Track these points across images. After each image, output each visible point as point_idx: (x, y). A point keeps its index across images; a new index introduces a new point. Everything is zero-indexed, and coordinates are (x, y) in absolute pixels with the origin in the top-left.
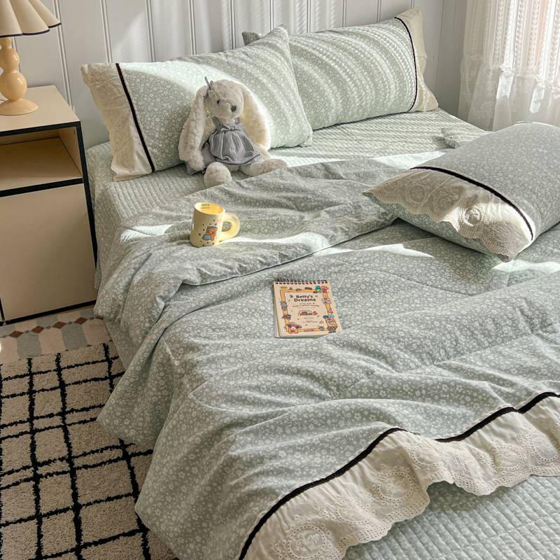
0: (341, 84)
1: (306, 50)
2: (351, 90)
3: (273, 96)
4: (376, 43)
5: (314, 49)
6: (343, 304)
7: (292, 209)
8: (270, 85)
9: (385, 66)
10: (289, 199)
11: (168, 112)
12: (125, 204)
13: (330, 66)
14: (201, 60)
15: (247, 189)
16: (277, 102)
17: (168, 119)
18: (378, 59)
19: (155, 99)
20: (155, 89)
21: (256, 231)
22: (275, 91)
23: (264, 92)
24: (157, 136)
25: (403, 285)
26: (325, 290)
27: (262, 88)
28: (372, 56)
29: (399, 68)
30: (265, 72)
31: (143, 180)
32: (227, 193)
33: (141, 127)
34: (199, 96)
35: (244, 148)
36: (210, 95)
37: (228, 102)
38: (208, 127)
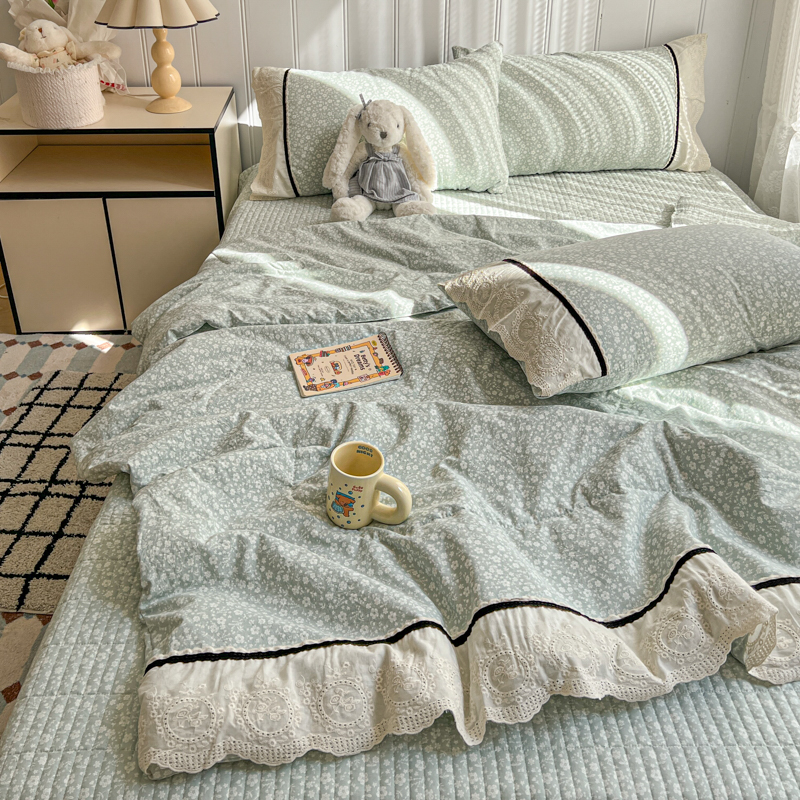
1: (525, 74)
4: (623, 74)
7: (403, 264)
10: (403, 253)
11: (322, 130)
12: (240, 226)
15: (366, 232)
17: (319, 139)
18: (622, 92)
19: (311, 113)
20: (314, 102)
23: (444, 121)
24: (304, 156)
28: (614, 87)
30: (454, 93)
31: (281, 203)
33: (289, 143)
34: (350, 116)
35: (397, 184)
36: (362, 117)
37: (378, 126)
38: (358, 154)
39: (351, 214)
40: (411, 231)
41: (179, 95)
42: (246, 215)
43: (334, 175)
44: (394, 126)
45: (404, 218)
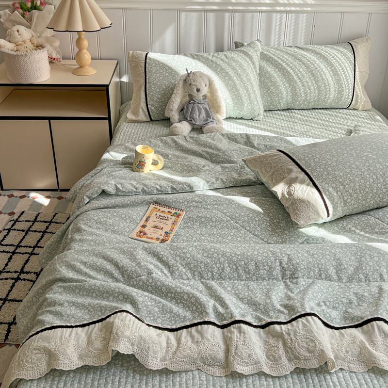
0: (292, 83)
1: (272, 58)
2: (299, 88)
3: (236, 85)
4: (325, 59)
5: (278, 58)
6: (184, 227)
7: (208, 160)
8: (235, 78)
9: (328, 75)
10: (208, 153)
11: (165, 86)
12: (121, 137)
13: (287, 70)
14: (196, 57)
15: (188, 141)
16: (237, 89)
17: (164, 91)
18: (324, 70)
19: (160, 77)
20: (161, 71)
21: (174, 169)
22: (238, 82)
23: (230, 82)
24: (155, 99)
25: (229, 225)
26: (178, 216)
27: (229, 79)
28: (320, 67)
29: (340, 77)
30: (234, 69)
31: (143, 124)
32: (175, 142)
33: (148, 93)
34: (180, 79)
35: (205, 115)
36: (187, 80)
37: (195, 85)
38: (184, 99)
39: (180, 132)
40: (212, 141)
41: (90, 65)
42: (125, 130)
43: (172, 110)
44: (203, 85)
45: (209, 134)
